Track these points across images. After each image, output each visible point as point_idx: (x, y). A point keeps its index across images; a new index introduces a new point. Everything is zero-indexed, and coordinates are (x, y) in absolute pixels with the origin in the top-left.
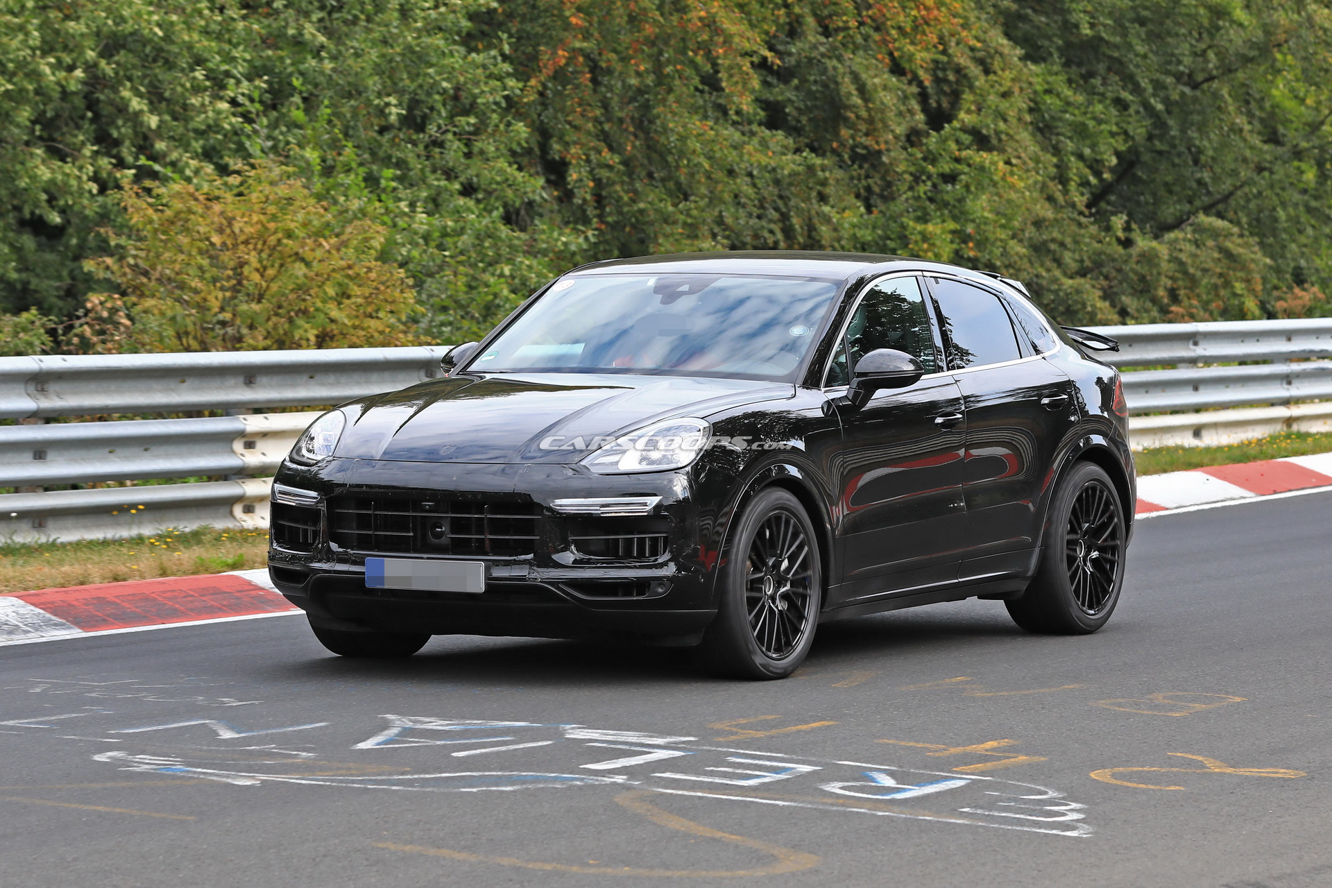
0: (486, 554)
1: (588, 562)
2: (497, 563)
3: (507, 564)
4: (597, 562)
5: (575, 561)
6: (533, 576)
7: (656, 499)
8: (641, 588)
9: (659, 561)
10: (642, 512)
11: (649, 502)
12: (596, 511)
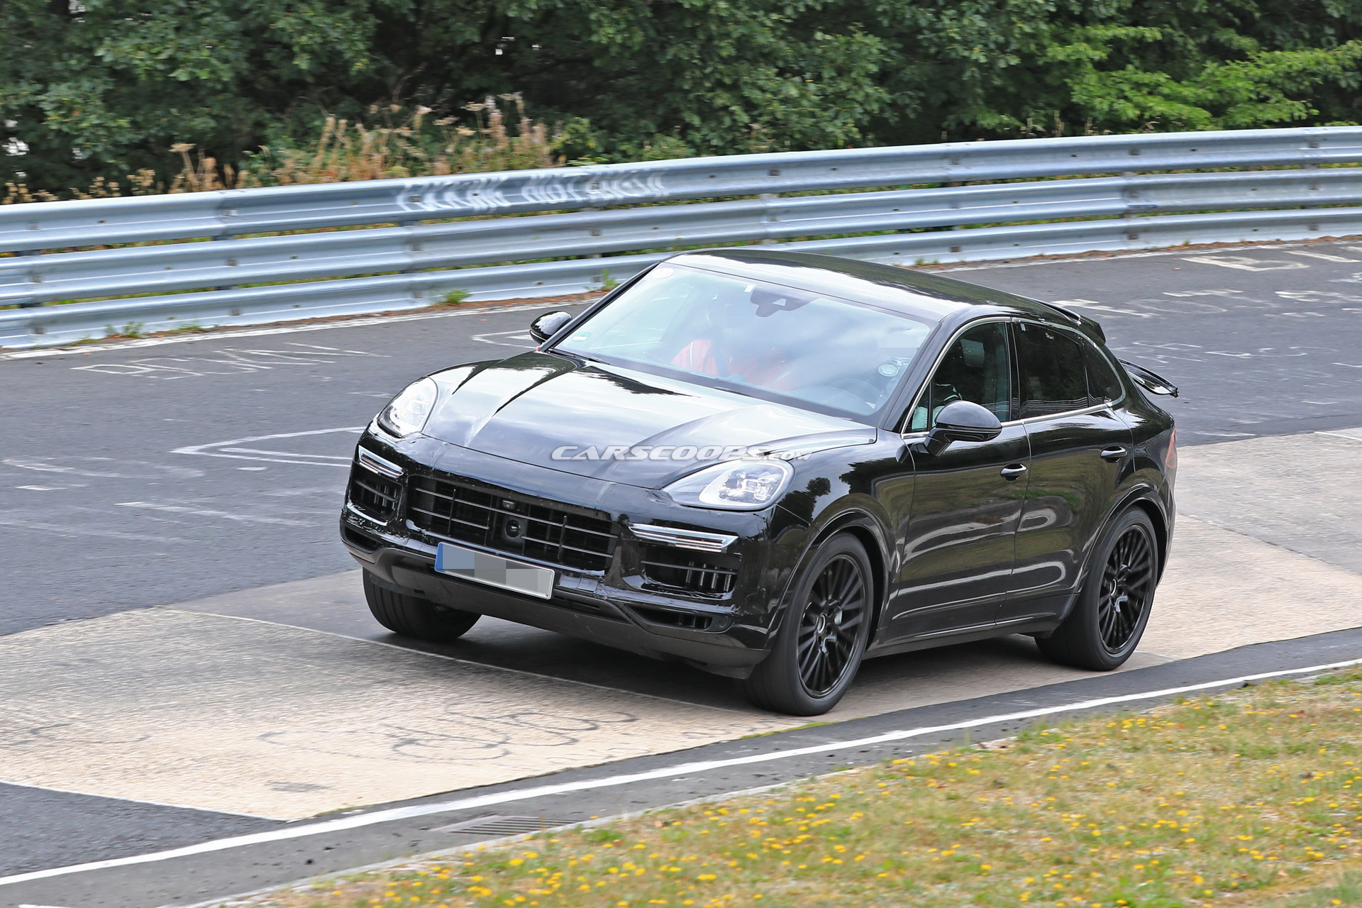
0: (557, 562)
1: (656, 588)
2: (567, 573)
3: (577, 575)
4: (665, 589)
5: (644, 586)
6: (599, 593)
7: (732, 539)
8: (701, 620)
9: (724, 598)
10: (716, 548)
11: (724, 541)
12: (672, 541)
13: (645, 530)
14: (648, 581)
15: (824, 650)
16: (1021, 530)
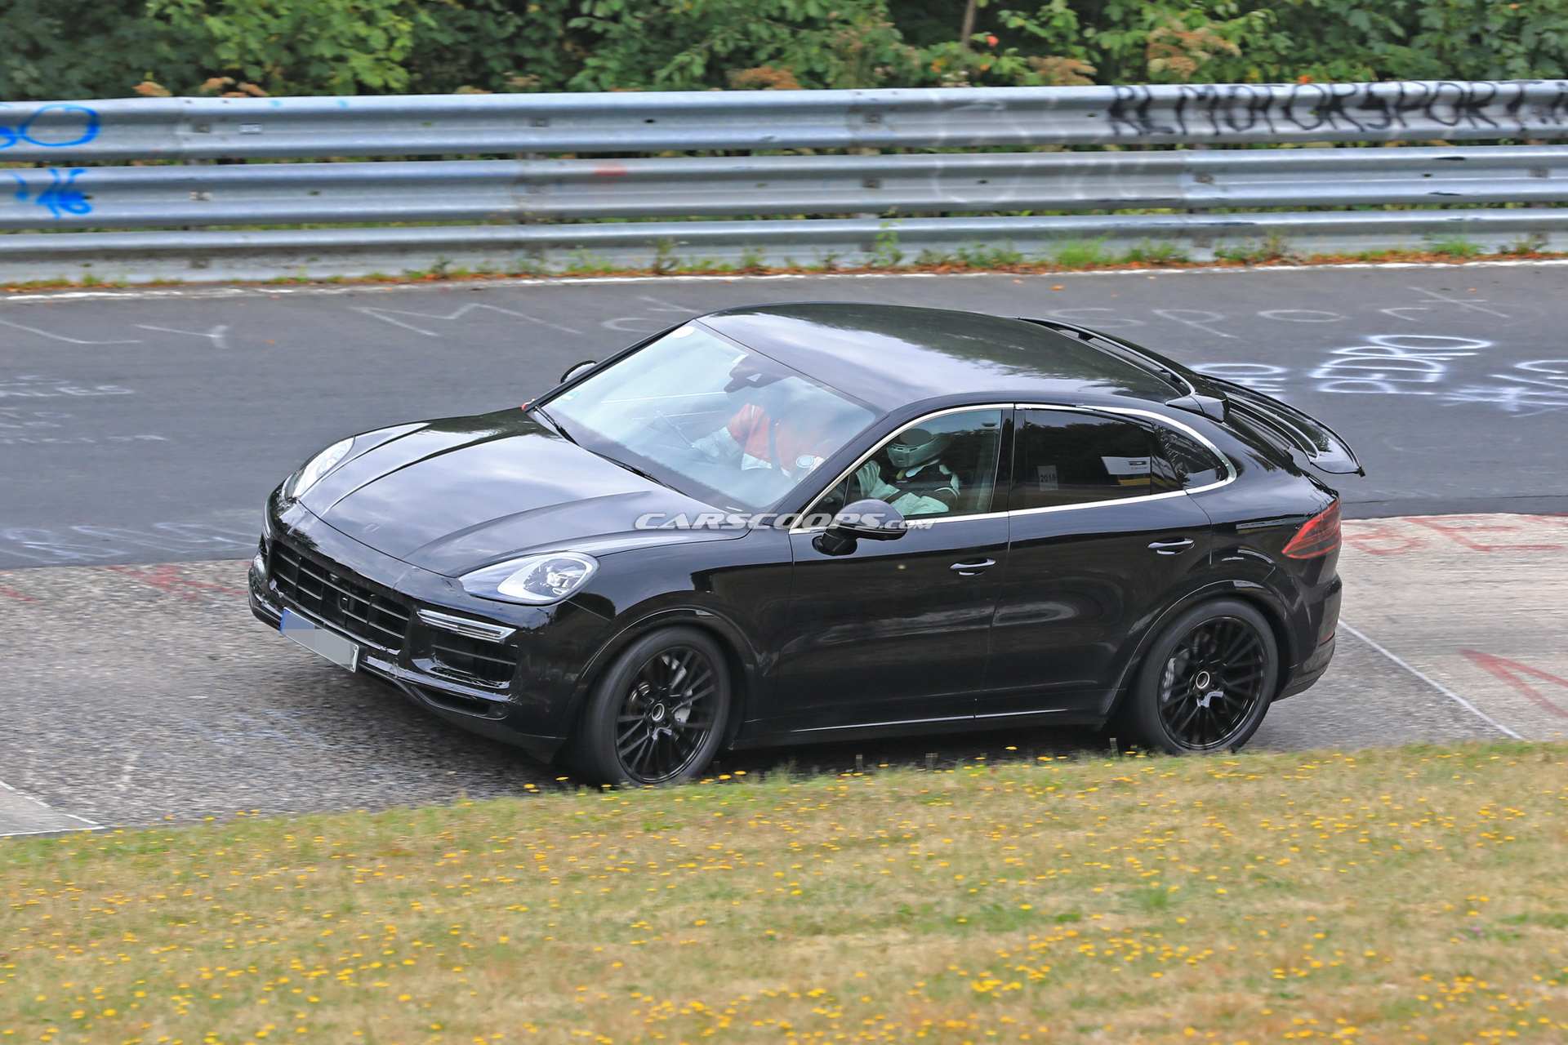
0: (367, 638)
1: (443, 671)
2: (371, 650)
3: (378, 653)
4: (451, 673)
5: (434, 670)
6: (392, 671)
7: (511, 631)
8: (482, 705)
9: (501, 687)
10: (493, 638)
11: (502, 632)
12: (454, 628)
13: (430, 617)
14: (438, 664)
15: (655, 737)
16: (995, 624)
